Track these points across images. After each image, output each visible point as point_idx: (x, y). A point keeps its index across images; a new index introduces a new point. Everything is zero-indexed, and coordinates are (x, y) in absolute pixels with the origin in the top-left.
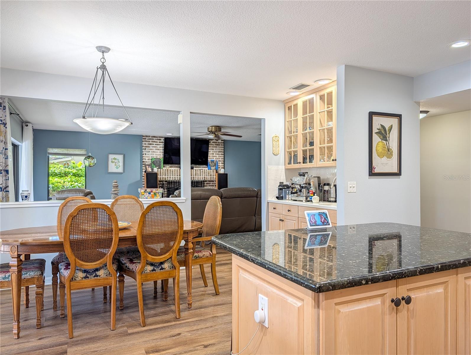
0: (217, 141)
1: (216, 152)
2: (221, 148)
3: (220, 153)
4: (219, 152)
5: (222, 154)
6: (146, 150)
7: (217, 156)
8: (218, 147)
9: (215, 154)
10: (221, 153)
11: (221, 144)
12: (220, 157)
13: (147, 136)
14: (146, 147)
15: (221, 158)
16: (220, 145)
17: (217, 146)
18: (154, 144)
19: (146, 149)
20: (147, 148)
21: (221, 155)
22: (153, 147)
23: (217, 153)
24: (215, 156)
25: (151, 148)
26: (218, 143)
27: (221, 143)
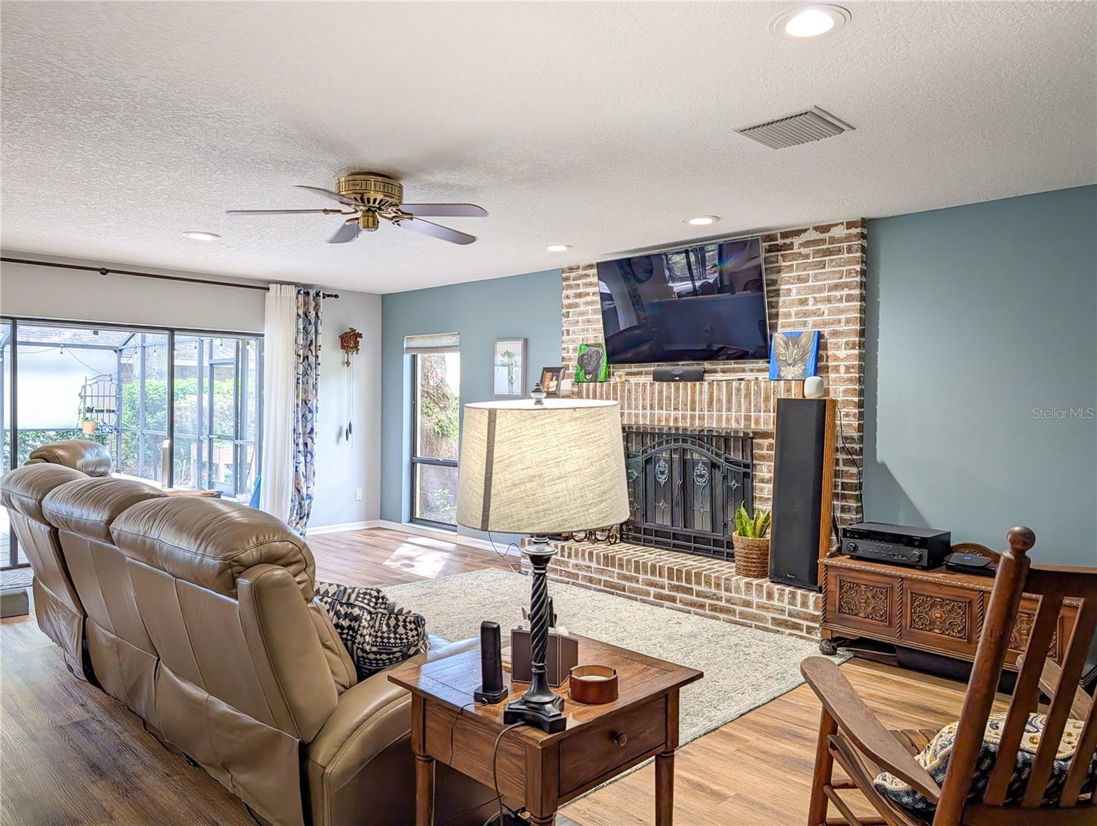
0: (826, 236)
1: (821, 290)
2: (845, 268)
3: (838, 294)
4: (836, 287)
5: (849, 298)
6: (568, 317)
7: (824, 307)
8: (831, 261)
9: (811, 301)
10: (846, 292)
11: (845, 245)
12: (841, 311)
13: (571, 269)
14: (570, 306)
15: (843, 317)
16: (839, 251)
17: (827, 258)
18: (588, 294)
19: (568, 313)
20: (571, 310)
21: (845, 304)
22: (587, 303)
23: (826, 294)
24: (814, 313)
25: (582, 308)
26: (833, 240)
27: (848, 238)
